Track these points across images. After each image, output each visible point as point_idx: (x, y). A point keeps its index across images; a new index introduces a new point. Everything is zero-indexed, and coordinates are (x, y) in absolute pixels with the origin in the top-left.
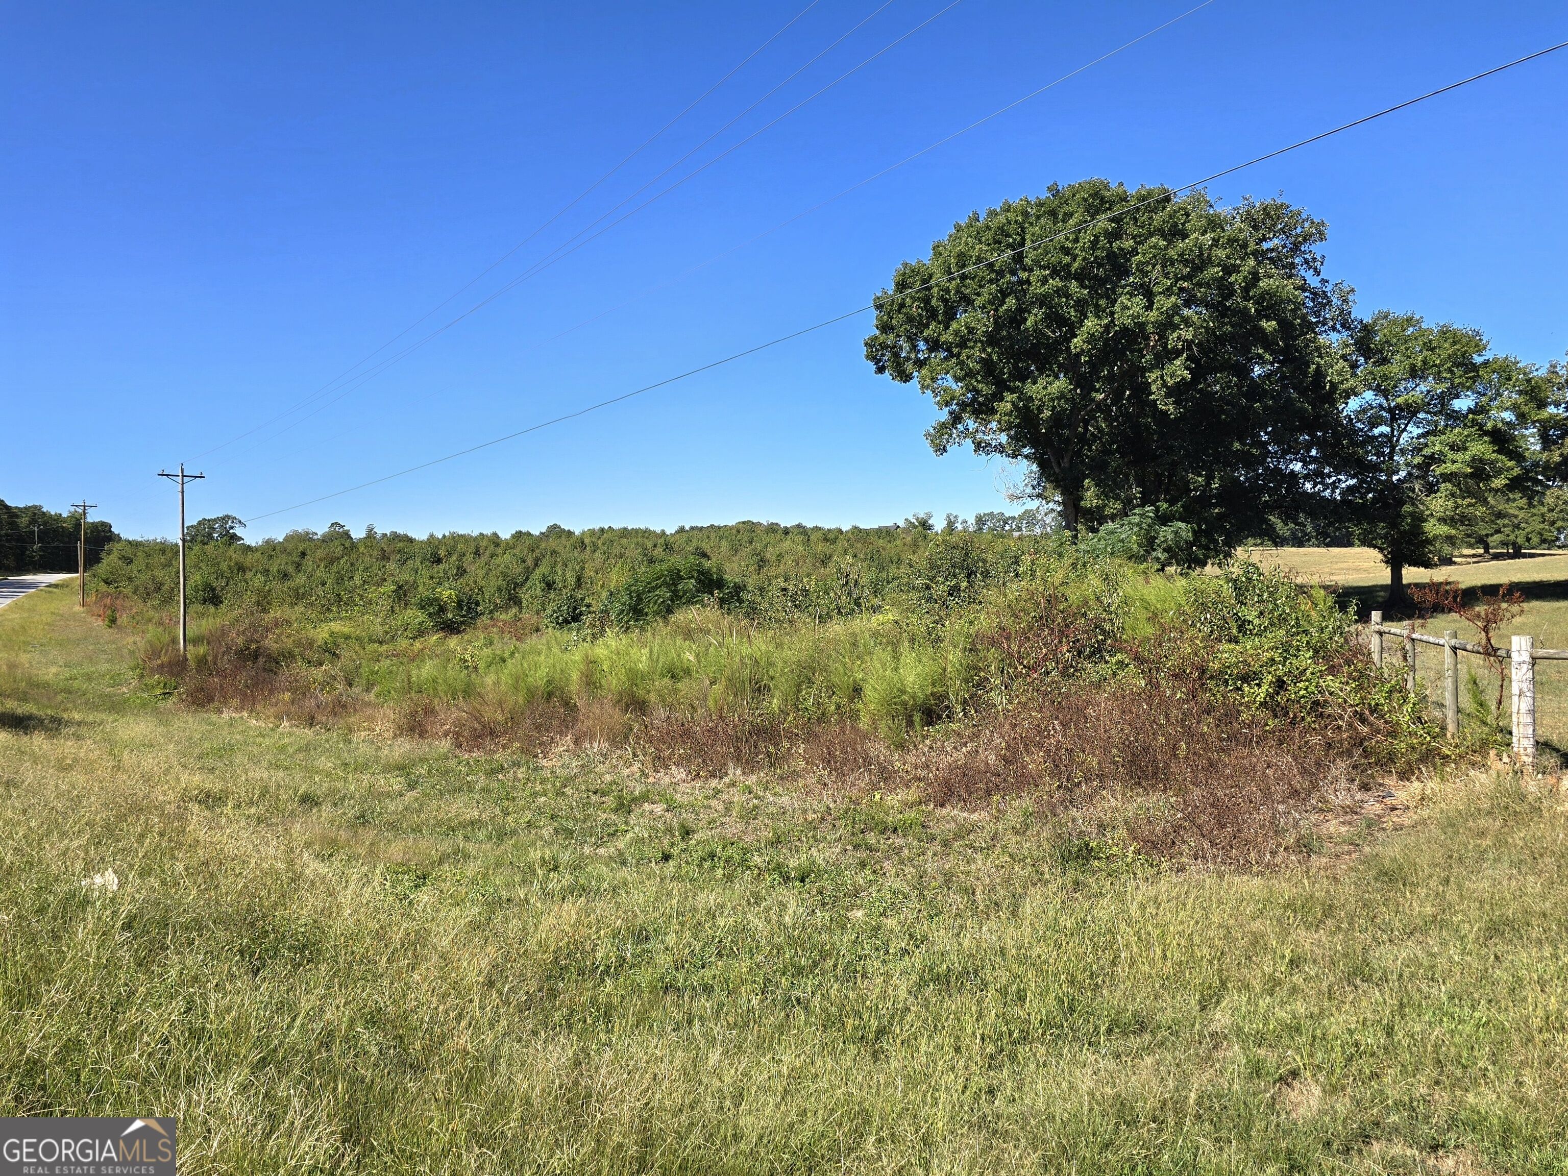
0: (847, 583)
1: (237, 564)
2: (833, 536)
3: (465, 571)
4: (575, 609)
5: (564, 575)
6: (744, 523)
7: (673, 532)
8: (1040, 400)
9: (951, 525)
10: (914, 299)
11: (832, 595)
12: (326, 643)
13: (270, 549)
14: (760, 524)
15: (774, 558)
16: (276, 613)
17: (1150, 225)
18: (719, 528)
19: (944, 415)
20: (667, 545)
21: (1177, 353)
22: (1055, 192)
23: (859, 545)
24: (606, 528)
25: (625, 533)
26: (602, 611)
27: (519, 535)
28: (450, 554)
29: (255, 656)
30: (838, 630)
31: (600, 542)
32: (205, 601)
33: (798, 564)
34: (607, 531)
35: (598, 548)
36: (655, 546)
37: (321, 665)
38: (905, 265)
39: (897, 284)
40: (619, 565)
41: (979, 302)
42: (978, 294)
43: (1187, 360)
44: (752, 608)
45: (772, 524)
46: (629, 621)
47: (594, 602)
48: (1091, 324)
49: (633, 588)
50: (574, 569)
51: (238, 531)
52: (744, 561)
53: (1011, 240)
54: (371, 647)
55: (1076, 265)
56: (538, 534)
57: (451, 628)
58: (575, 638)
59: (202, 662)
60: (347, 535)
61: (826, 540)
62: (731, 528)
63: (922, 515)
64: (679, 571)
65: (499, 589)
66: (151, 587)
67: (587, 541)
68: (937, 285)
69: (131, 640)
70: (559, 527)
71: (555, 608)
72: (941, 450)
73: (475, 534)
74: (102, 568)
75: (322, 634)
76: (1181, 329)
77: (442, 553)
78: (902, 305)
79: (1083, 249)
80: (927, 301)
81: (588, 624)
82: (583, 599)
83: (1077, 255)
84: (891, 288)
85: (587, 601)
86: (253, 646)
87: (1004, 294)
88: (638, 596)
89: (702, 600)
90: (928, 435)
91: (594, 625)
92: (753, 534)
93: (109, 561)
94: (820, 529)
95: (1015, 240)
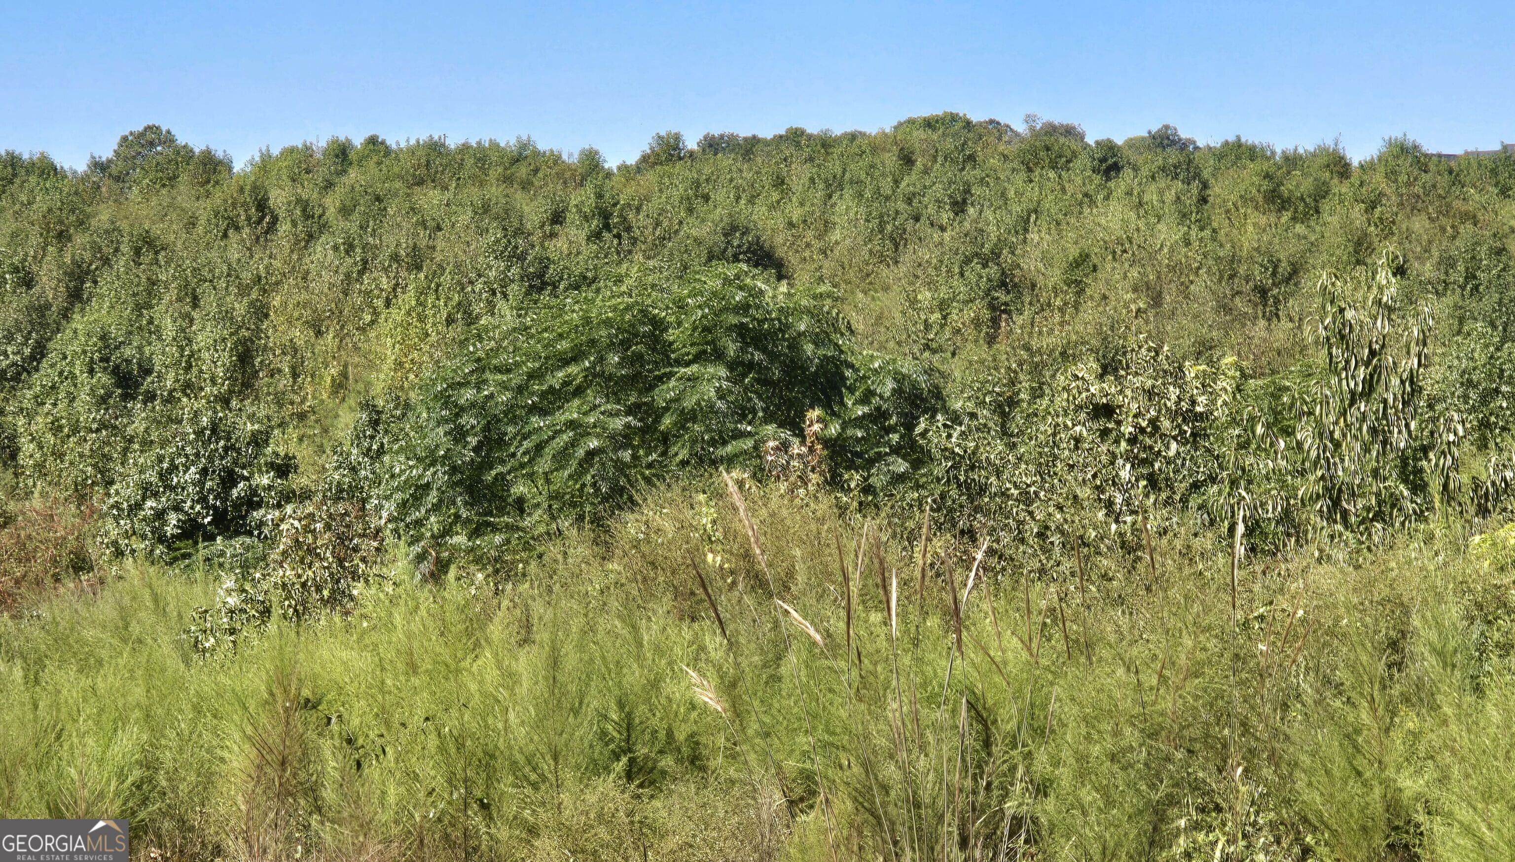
0: (1370, 386)
2: (1306, 186)
4: (229, 479)
5: (184, 338)
6: (929, 124)
7: (632, 160)
11: (1305, 433)
14: (996, 128)
15: (1055, 276)
18: (826, 143)
20: (605, 215)
23: (1419, 224)
24: (358, 141)
25: (433, 164)
26: (339, 494)
30: (1327, 584)
31: (332, 203)
33: (1157, 300)
34: (363, 158)
35: (324, 227)
36: (557, 218)
40: (408, 299)
44: (966, 487)
45: (1051, 130)
46: (447, 531)
47: (303, 453)
49: (468, 395)
50: (226, 316)
52: (931, 284)
56: (81, 167)
58: (233, 601)
61: (1277, 199)
62: (876, 145)
64: (659, 325)
67: (278, 198)
70: (169, 139)
71: (152, 476)
81: (284, 543)
82: (259, 441)
85: (277, 447)
88: (488, 427)
89: (757, 451)
91: (311, 551)
92: (971, 174)
94: (1252, 153)
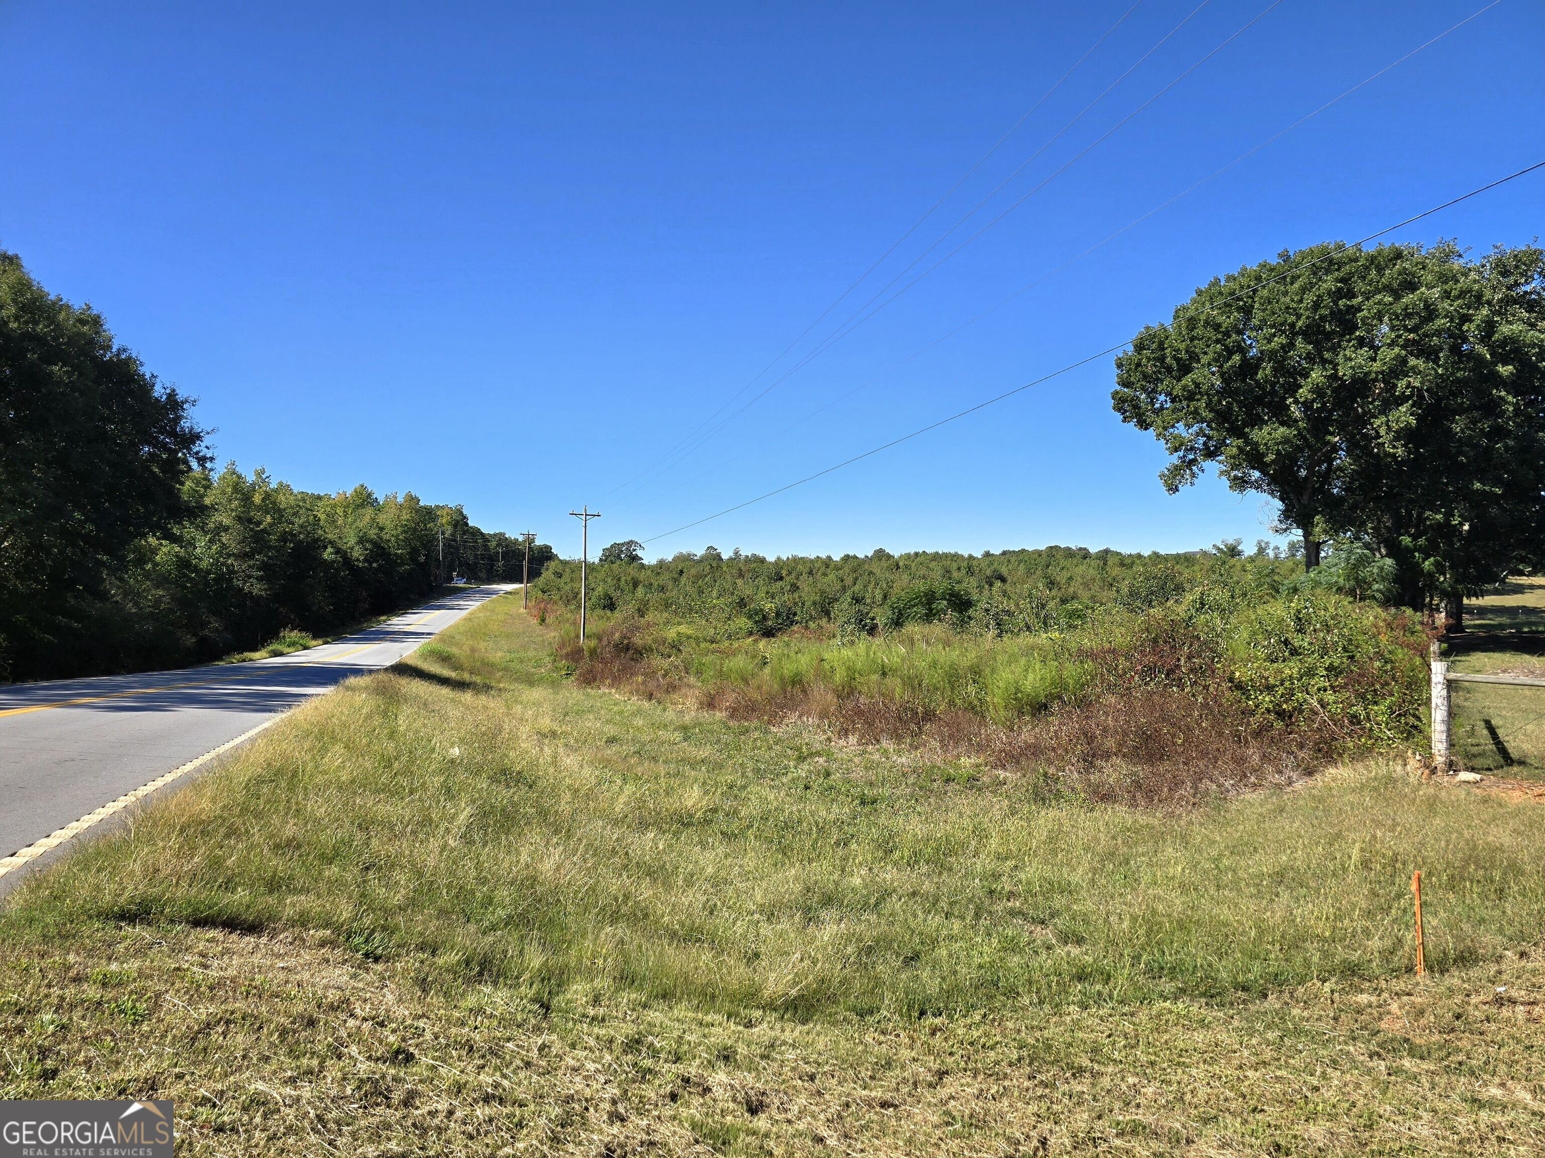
1: (633, 578)
2: (1130, 561)
3: (798, 588)
8: (1266, 444)
9: (1261, 551)
10: (1149, 359)
12: (674, 641)
13: (662, 565)
14: (1069, 549)
16: (649, 617)
17: (1378, 282)
19: (1175, 459)
21: (1403, 399)
22: (1285, 257)
24: (921, 552)
25: (936, 557)
27: (847, 558)
28: (790, 573)
29: (627, 648)
31: (912, 565)
32: (604, 607)
34: (921, 555)
35: (909, 570)
37: (670, 657)
38: (1147, 328)
39: (1136, 346)
41: (1205, 360)
42: (1205, 353)
43: (1413, 406)
48: (1317, 375)
49: (895, 605)
51: (639, 553)
53: (1241, 303)
54: (703, 645)
55: (1300, 323)
56: (863, 557)
57: (769, 633)
59: (593, 652)
60: (719, 555)
61: (1122, 564)
63: (1231, 541)
65: (814, 603)
66: (571, 595)
67: (901, 564)
68: (1170, 346)
69: (552, 634)
70: (884, 551)
72: (1173, 489)
73: (813, 557)
74: (541, 581)
75: (671, 633)
76: (1410, 377)
77: (784, 573)
78: (1138, 365)
79: (1307, 309)
80: (1162, 359)
83: (1302, 314)
84: (1130, 349)
85: (871, 615)
86: (626, 642)
87: (1230, 353)
88: (900, 611)
90: (1162, 476)
93: (547, 575)
95: (1245, 303)
